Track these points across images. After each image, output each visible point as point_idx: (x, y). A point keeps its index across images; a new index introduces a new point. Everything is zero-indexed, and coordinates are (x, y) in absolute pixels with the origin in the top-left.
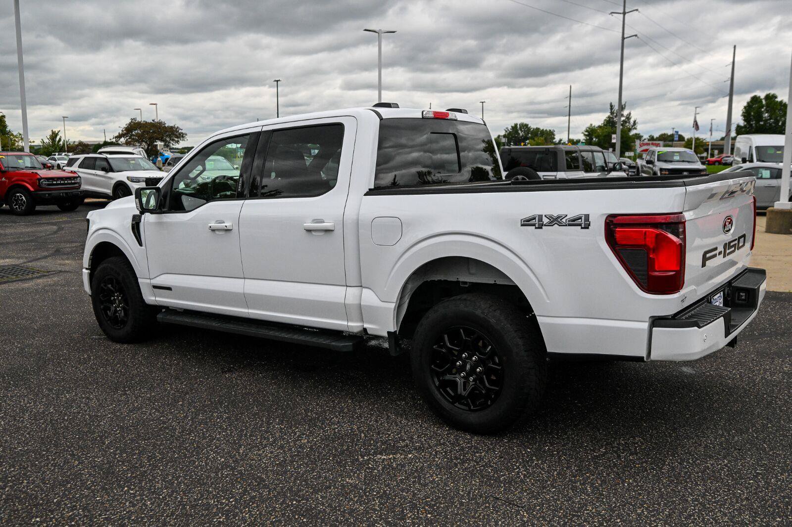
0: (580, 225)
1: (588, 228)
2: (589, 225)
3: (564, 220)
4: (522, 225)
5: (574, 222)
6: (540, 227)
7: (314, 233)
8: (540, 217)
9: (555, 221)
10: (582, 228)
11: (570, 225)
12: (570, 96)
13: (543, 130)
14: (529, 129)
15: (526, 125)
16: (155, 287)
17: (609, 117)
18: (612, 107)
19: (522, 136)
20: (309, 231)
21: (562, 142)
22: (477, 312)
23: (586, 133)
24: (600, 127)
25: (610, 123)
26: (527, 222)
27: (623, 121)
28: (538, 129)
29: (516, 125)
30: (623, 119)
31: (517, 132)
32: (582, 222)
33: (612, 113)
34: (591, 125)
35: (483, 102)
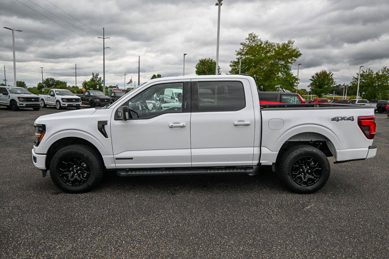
0: (351, 120)
1: (353, 121)
2: (354, 120)
3: (346, 118)
4: (332, 120)
5: (349, 119)
6: (338, 121)
7: (238, 126)
8: (338, 117)
9: (343, 119)
10: (351, 121)
11: (347, 120)
12: (76, 68)
13: (61, 81)
14: (54, 81)
15: (53, 79)
16: (117, 159)
17: (92, 78)
18: (93, 74)
19: (51, 83)
20: (236, 125)
21: (70, 87)
22: (314, 151)
23: (83, 84)
24: (89, 82)
25: (92, 80)
26: (333, 119)
27: (98, 80)
28: (58, 81)
29: (48, 79)
30: (98, 79)
31: (48, 82)
32: (351, 119)
33: (93, 77)
34: (85, 81)
35: (42, 68)
